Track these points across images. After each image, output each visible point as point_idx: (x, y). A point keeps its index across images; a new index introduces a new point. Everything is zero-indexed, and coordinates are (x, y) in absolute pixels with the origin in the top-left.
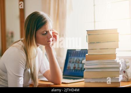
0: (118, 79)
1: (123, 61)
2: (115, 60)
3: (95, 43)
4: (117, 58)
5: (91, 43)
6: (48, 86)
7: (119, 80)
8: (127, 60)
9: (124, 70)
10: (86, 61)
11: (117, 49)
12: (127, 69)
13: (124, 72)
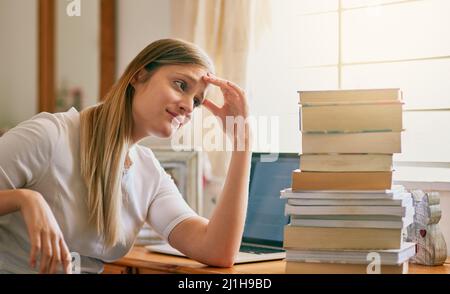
0: (396, 254)
1: (420, 195)
2: (388, 191)
3: (323, 133)
4: (393, 186)
5: (310, 133)
6: (171, 270)
7: (397, 259)
8: (433, 194)
9: (423, 226)
10: (294, 191)
11: (396, 157)
12: (431, 224)
13: (424, 233)
